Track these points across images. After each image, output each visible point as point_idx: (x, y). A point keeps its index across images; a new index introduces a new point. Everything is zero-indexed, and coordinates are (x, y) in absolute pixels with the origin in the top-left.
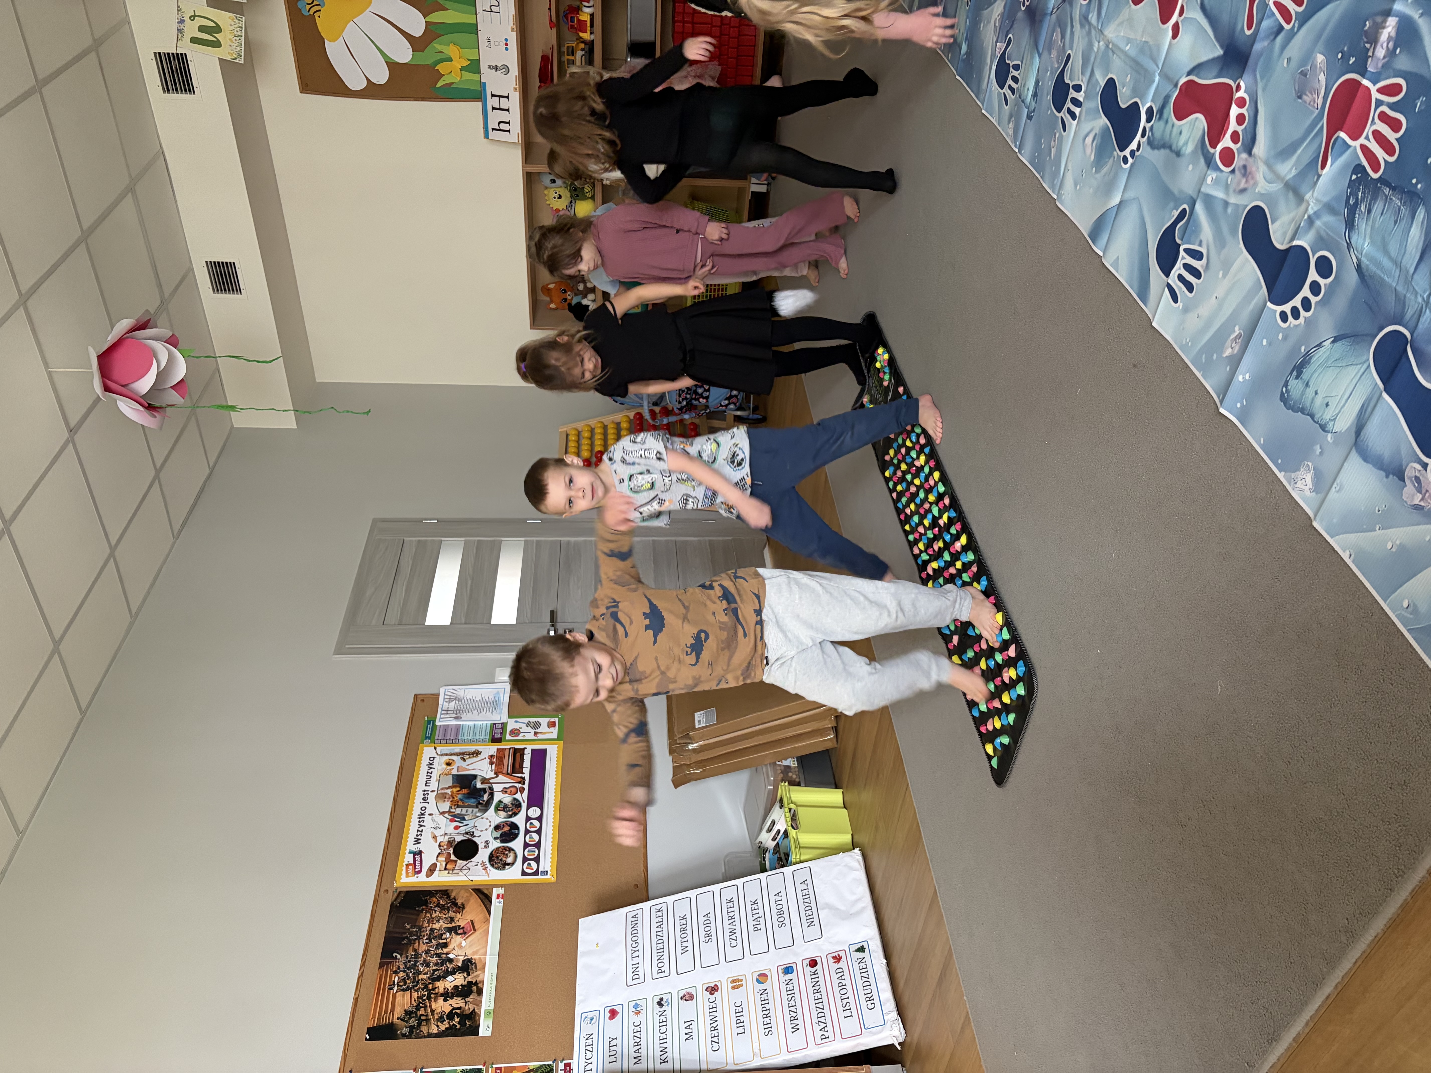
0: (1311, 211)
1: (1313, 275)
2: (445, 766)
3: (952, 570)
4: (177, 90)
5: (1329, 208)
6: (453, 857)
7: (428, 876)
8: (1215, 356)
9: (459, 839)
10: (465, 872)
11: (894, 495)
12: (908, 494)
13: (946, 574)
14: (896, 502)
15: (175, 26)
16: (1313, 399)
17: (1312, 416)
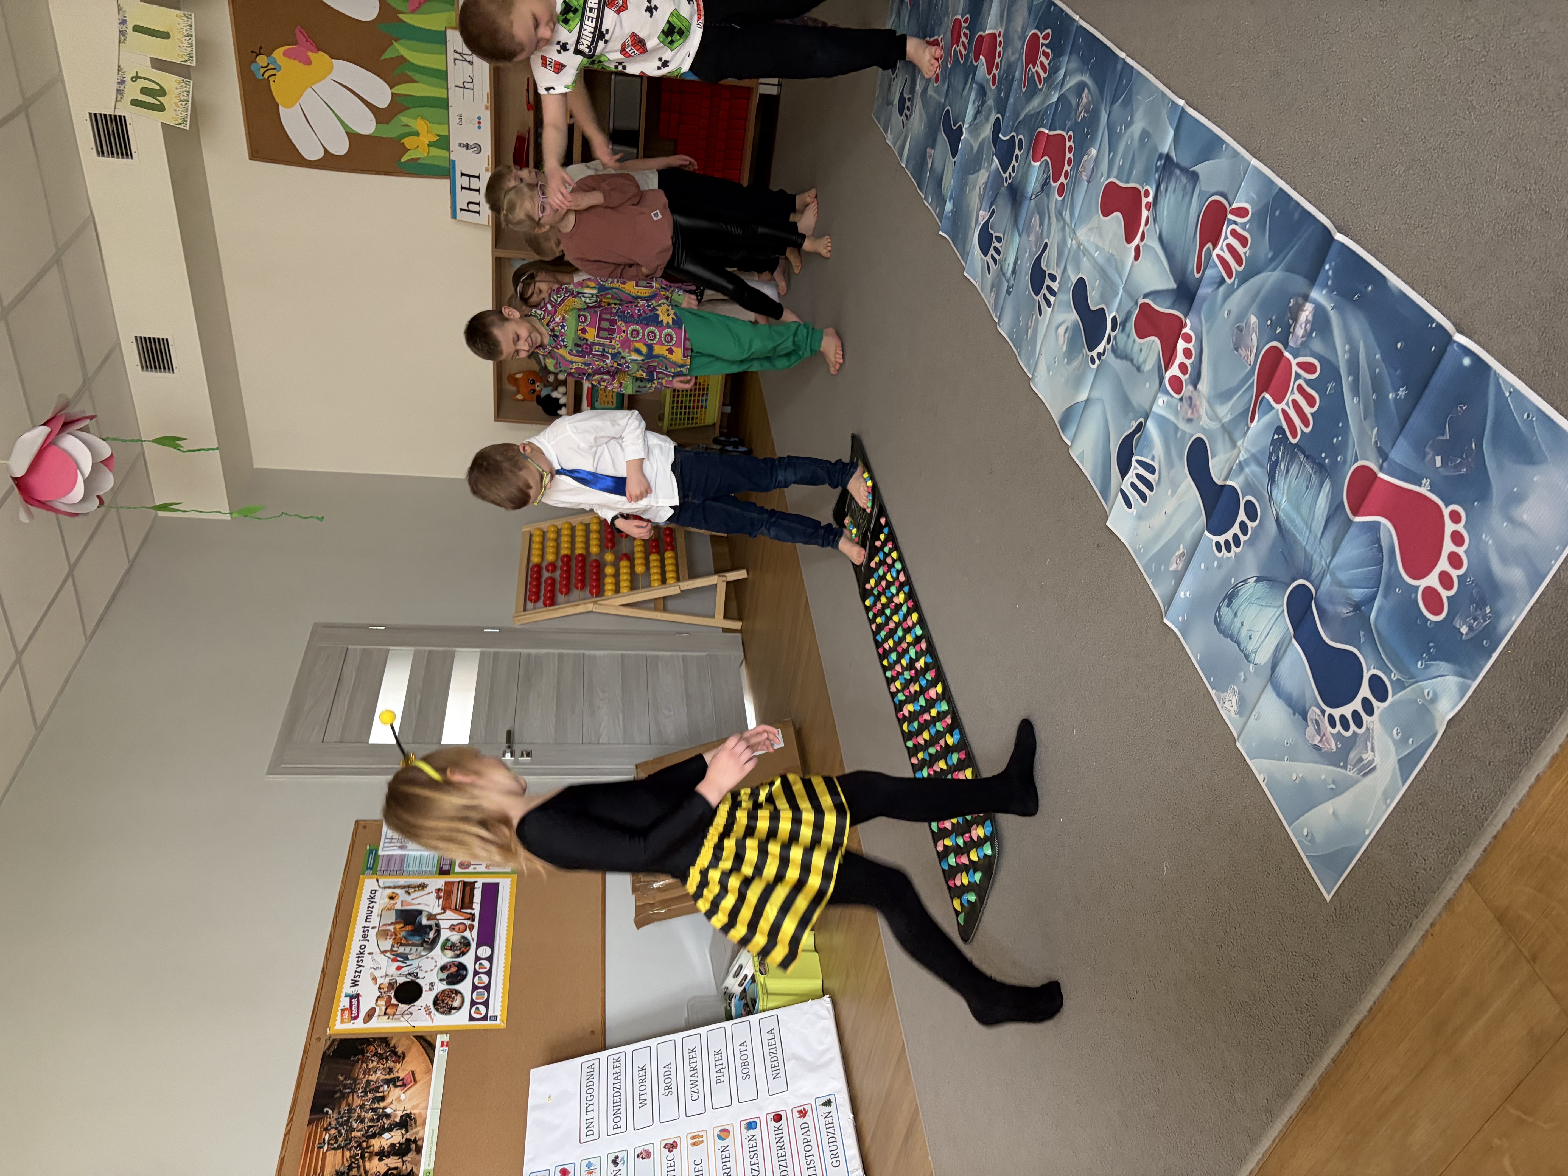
0: (1241, 458)
1: (1242, 516)
2: (387, 900)
3: (927, 717)
4: (112, 153)
5: (1255, 458)
6: (394, 1001)
7: (365, 1022)
8: (1163, 567)
9: (401, 980)
10: (407, 1017)
11: (874, 626)
12: (887, 628)
13: (921, 720)
14: (875, 633)
15: (115, 86)
16: (1240, 629)
17: (1239, 644)
